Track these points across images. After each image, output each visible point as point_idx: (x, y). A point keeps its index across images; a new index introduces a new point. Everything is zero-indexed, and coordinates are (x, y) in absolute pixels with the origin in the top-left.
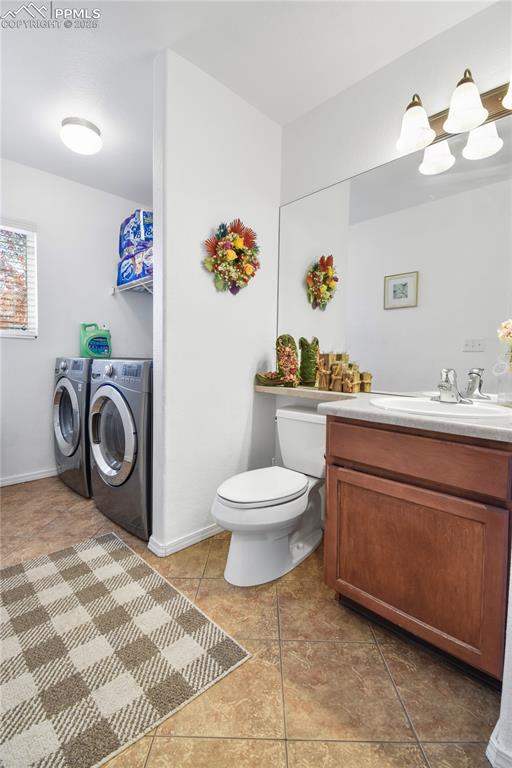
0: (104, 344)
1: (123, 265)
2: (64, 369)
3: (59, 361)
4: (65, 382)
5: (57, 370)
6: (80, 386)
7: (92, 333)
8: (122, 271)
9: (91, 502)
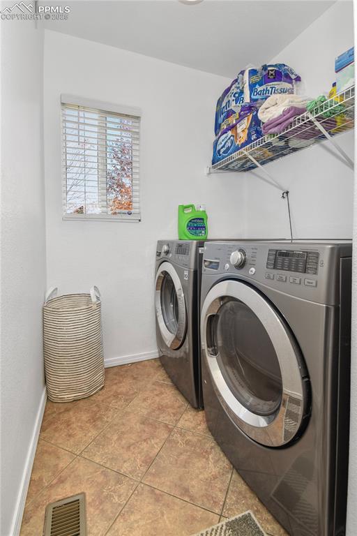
0: (201, 225)
1: (219, 142)
2: (167, 252)
3: (160, 243)
4: (168, 267)
5: (159, 254)
6: (186, 273)
7: (189, 215)
8: (218, 148)
9: (201, 414)
